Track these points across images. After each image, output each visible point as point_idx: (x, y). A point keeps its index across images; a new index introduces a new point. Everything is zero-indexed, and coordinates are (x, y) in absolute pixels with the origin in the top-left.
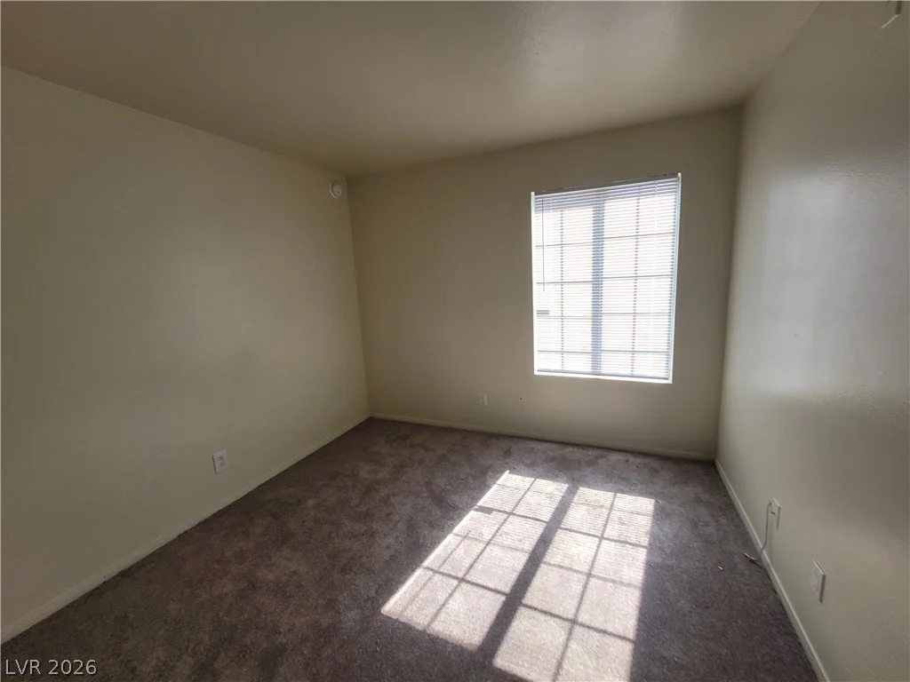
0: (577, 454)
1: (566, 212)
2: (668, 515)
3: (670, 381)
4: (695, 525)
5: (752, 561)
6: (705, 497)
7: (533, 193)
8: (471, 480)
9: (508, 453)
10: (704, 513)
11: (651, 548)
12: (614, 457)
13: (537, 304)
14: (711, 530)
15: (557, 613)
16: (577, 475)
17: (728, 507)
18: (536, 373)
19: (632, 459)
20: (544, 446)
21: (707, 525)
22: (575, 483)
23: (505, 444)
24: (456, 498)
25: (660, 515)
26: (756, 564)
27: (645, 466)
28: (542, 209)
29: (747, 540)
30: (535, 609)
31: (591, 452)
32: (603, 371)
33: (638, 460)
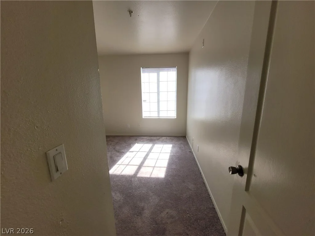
0: (155, 138)
1: (150, 74)
2: (175, 147)
3: (176, 118)
4: (180, 148)
5: (190, 152)
6: (183, 143)
7: (141, 68)
8: (127, 147)
9: (136, 140)
10: (182, 146)
11: (171, 153)
12: (163, 138)
13: (143, 99)
14: (183, 148)
15: (150, 166)
16: (154, 142)
17: (188, 144)
18: (143, 118)
19: (168, 138)
20: (146, 137)
21: (183, 147)
22: (154, 144)
23: (135, 138)
24: (123, 151)
25: (173, 147)
26: (191, 152)
27: (170, 139)
28: (144, 72)
29: (190, 149)
30: (145, 166)
31: (158, 137)
32: (160, 116)
33: (169, 138)
